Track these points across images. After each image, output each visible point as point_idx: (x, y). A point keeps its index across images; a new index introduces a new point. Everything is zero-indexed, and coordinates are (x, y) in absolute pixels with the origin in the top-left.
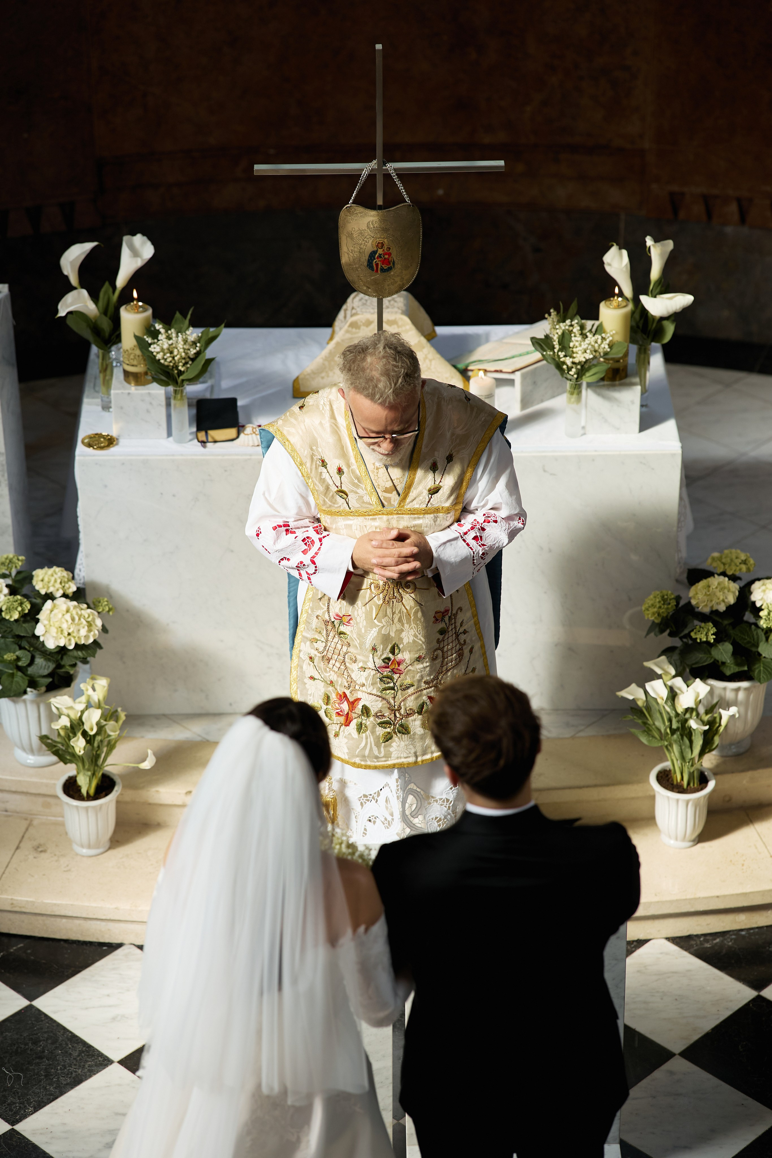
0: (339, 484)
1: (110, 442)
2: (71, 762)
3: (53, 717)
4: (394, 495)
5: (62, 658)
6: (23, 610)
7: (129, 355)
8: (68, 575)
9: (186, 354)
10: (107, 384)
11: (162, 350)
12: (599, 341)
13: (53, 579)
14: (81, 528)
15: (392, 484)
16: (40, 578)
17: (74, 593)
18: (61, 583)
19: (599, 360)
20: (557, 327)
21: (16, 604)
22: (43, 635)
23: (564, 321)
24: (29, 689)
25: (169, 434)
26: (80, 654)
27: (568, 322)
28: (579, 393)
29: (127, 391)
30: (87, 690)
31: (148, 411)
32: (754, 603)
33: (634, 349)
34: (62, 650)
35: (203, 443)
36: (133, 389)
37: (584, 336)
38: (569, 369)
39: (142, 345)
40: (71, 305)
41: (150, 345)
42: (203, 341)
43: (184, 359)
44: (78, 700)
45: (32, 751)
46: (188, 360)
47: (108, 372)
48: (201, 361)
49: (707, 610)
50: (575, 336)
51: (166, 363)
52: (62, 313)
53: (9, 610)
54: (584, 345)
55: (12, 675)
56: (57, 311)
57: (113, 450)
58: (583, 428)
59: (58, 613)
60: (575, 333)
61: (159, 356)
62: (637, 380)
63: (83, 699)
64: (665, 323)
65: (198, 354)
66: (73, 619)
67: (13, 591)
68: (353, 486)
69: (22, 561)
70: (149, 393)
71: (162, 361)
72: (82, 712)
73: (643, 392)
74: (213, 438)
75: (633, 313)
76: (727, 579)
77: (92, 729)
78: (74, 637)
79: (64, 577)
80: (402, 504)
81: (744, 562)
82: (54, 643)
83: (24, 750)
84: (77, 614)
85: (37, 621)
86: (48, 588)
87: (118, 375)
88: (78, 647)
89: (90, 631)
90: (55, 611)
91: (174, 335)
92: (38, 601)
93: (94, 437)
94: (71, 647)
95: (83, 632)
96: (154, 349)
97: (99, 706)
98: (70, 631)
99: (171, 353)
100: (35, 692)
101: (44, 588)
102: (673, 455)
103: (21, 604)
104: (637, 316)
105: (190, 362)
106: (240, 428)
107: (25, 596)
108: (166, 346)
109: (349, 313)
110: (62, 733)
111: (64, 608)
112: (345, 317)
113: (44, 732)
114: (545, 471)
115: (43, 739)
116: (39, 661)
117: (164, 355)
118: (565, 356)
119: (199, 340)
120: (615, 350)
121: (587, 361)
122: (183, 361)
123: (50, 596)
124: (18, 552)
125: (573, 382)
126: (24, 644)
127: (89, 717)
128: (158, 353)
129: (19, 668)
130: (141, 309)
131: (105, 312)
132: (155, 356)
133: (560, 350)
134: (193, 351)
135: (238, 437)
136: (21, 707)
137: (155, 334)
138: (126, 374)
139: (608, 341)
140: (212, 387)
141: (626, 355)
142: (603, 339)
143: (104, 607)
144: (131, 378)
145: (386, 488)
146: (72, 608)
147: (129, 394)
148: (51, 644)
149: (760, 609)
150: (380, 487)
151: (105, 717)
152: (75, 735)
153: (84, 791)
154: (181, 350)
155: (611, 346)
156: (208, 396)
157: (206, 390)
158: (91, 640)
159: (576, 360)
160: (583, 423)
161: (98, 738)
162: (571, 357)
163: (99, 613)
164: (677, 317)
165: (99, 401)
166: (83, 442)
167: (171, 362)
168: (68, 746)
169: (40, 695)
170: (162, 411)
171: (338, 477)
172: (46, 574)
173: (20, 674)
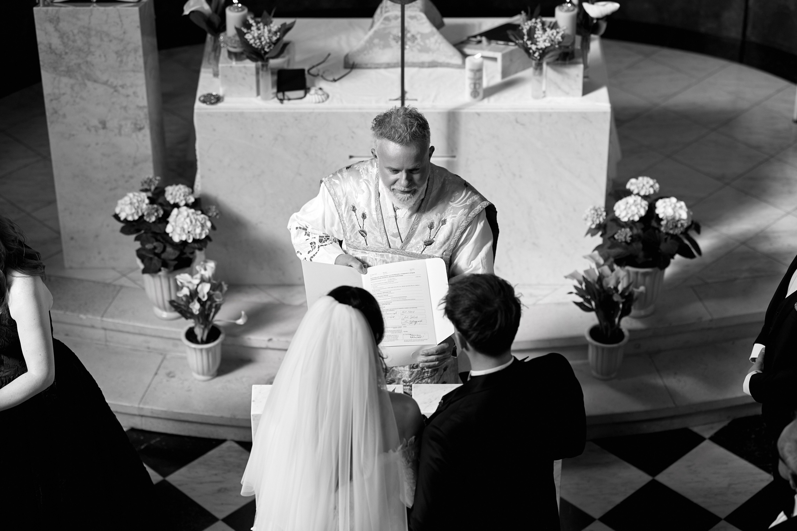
0: (362, 226)
1: (218, 99)
2: (190, 318)
3: (179, 288)
4: (398, 240)
5: (184, 248)
6: (158, 215)
7: (232, 40)
8: (189, 190)
9: (270, 40)
10: (217, 59)
11: (254, 38)
12: (555, 34)
13: (178, 194)
14: (198, 157)
15: (398, 231)
16: (170, 192)
17: (193, 203)
18: (184, 196)
19: (555, 47)
20: (526, 24)
21: (153, 211)
22: (172, 232)
23: (530, 19)
24: (162, 269)
25: (258, 94)
26: (196, 245)
27: (534, 20)
28: (541, 69)
29: (229, 65)
30: (201, 270)
31: (244, 79)
32: (658, 215)
33: (578, 39)
34: (184, 243)
35: (281, 101)
36: (234, 63)
37: (544, 30)
38: (534, 52)
39: (240, 34)
40: (193, 6)
41: (245, 34)
42: (282, 31)
43: (269, 43)
44: (195, 277)
45: (165, 309)
46: (271, 44)
47: (218, 51)
48: (280, 45)
49: (625, 220)
50: (538, 30)
51: (256, 47)
52: (186, 12)
53: (149, 215)
54: (545, 37)
55: (151, 259)
56: (183, 11)
57: (220, 105)
58: (544, 92)
59: (181, 218)
60: (538, 28)
61: (252, 42)
62: (581, 60)
63: (198, 276)
64: (600, 22)
65: (278, 40)
66: (191, 222)
67: (152, 201)
68: (372, 228)
69: (158, 180)
70: (245, 67)
71: (254, 45)
72: (198, 285)
73: (586, 67)
74: (287, 96)
75: (578, 14)
76: (640, 198)
77: (204, 297)
78: (192, 234)
79: (186, 192)
80: (404, 248)
81: (652, 186)
82: (179, 238)
83: (159, 307)
84: (194, 218)
85: (167, 222)
86: (175, 199)
87: (224, 53)
88: (195, 240)
89: (202, 230)
90: (180, 216)
91: (262, 27)
92: (168, 208)
93: (207, 96)
94: (190, 241)
95: (198, 231)
96: (248, 37)
97: (209, 281)
98: (190, 230)
99: (260, 39)
100: (167, 270)
101: (172, 199)
102: (605, 113)
103: (157, 211)
104: (581, 17)
105: (273, 46)
106: (306, 90)
107: (161, 205)
108: (256, 35)
109: (384, 10)
110: (184, 299)
111: (185, 214)
112: (381, 12)
113: (173, 298)
114: (517, 122)
115: (172, 302)
116: (169, 249)
117: (255, 40)
118: (532, 44)
119: (279, 30)
120: (565, 40)
121: (546, 48)
122: (268, 45)
123: (177, 206)
124: (156, 174)
125: (537, 61)
126: (159, 238)
127: (202, 289)
128: (251, 39)
129: (156, 254)
130: (240, 9)
131: (216, 11)
132: (248, 42)
133: (528, 40)
134: (274, 38)
135: (305, 96)
136: (157, 280)
137: (249, 26)
138: (230, 53)
139: (560, 34)
140: (289, 62)
141: (573, 43)
142: (558, 33)
143: (213, 212)
144: (233, 56)
145: (393, 233)
146: (190, 214)
147: (231, 67)
148: (176, 239)
149: (661, 220)
150: (389, 232)
151: (213, 288)
152: (193, 301)
153: (199, 338)
154: (267, 38)
155: (563, 37)
156: (286, 67)
157: (284, 62)
158: (203, 236)
159: (539, 47)
160: (544, 88)
161: (209, 303)
162: (535, 44)
163: (209, 217)
164: (608, 18)
165: (211, 70)
166: (200, 100)
167: (259, 45)
168: (188, 308)
169: (170, 272)
170: (254, 79)
171: (362, 219)
172: (174, 189)
173: (156, 258)
